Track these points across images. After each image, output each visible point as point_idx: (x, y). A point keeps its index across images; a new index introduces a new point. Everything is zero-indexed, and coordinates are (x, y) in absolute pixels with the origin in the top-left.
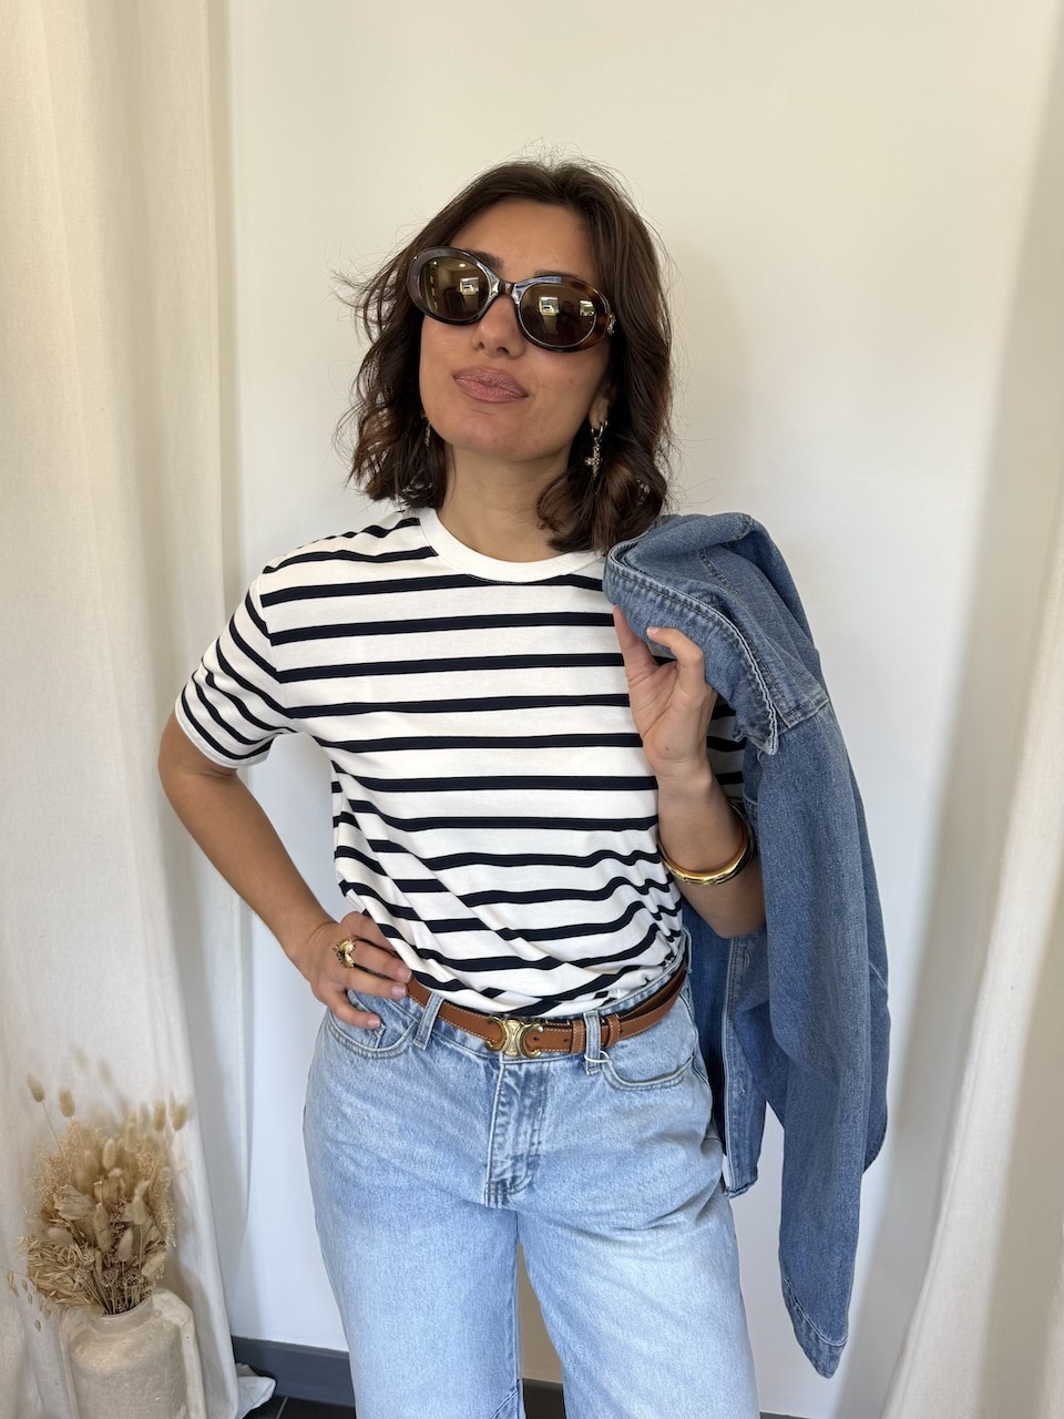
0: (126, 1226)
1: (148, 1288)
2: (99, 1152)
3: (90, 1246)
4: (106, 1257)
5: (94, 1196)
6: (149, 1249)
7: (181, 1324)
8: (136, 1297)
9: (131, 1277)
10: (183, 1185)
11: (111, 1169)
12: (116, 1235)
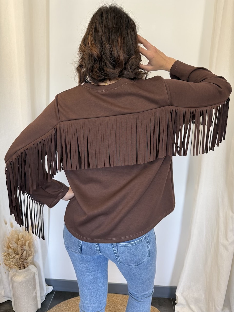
0: (24, 250)
1: (29, 264)
3: (17, 254)
4: (20, 257)
6: (29, 255)
7: (35, 272)
8: (26, 266)
9: (25, 261)
11: (21, 239)
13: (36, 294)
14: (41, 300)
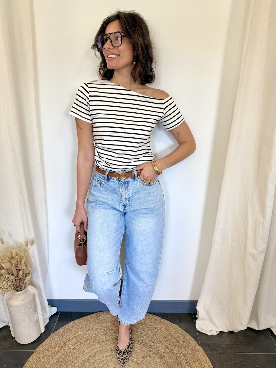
0: (20, 270)
1: (26, 285)
2: (12, 253)
3: (11, 275)
4: (16, 278)
5: (11, 263)
6: (26, 275)
7: (35, 293)
8: (23, 287)
9: (22, 282)
10: (33, 260)
11: (15, 257)
12: (18, 272)
13: (38, 317)
14: (45, 323)
